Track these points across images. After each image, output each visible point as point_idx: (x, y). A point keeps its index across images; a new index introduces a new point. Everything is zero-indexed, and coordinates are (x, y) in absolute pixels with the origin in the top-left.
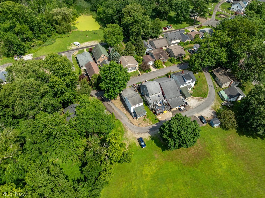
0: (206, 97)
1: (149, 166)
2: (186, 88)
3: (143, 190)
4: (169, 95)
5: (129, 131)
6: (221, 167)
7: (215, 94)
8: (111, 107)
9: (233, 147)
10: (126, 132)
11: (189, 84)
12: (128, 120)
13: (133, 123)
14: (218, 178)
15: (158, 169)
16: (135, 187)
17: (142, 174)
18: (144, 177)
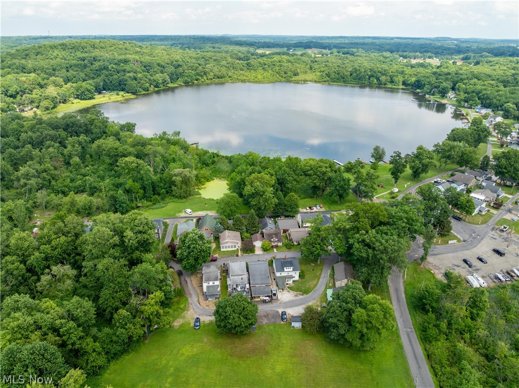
0: (307, 294)
1: (191, 347)
2: (285, 277)
3: (171, 366)
4: (254, 280)
5: (191, 310)
6: (273, 369)
7: (321, 293)
8: (187, 283)
9: (304, 353)
10: (188, 310)
11: (290, 274)
12: (197, 299)
13: (201, 304)
14: (262, 378)
15: (198, 352)
16: (164, 362)
17: (178, 352)
18: (179, 355)
